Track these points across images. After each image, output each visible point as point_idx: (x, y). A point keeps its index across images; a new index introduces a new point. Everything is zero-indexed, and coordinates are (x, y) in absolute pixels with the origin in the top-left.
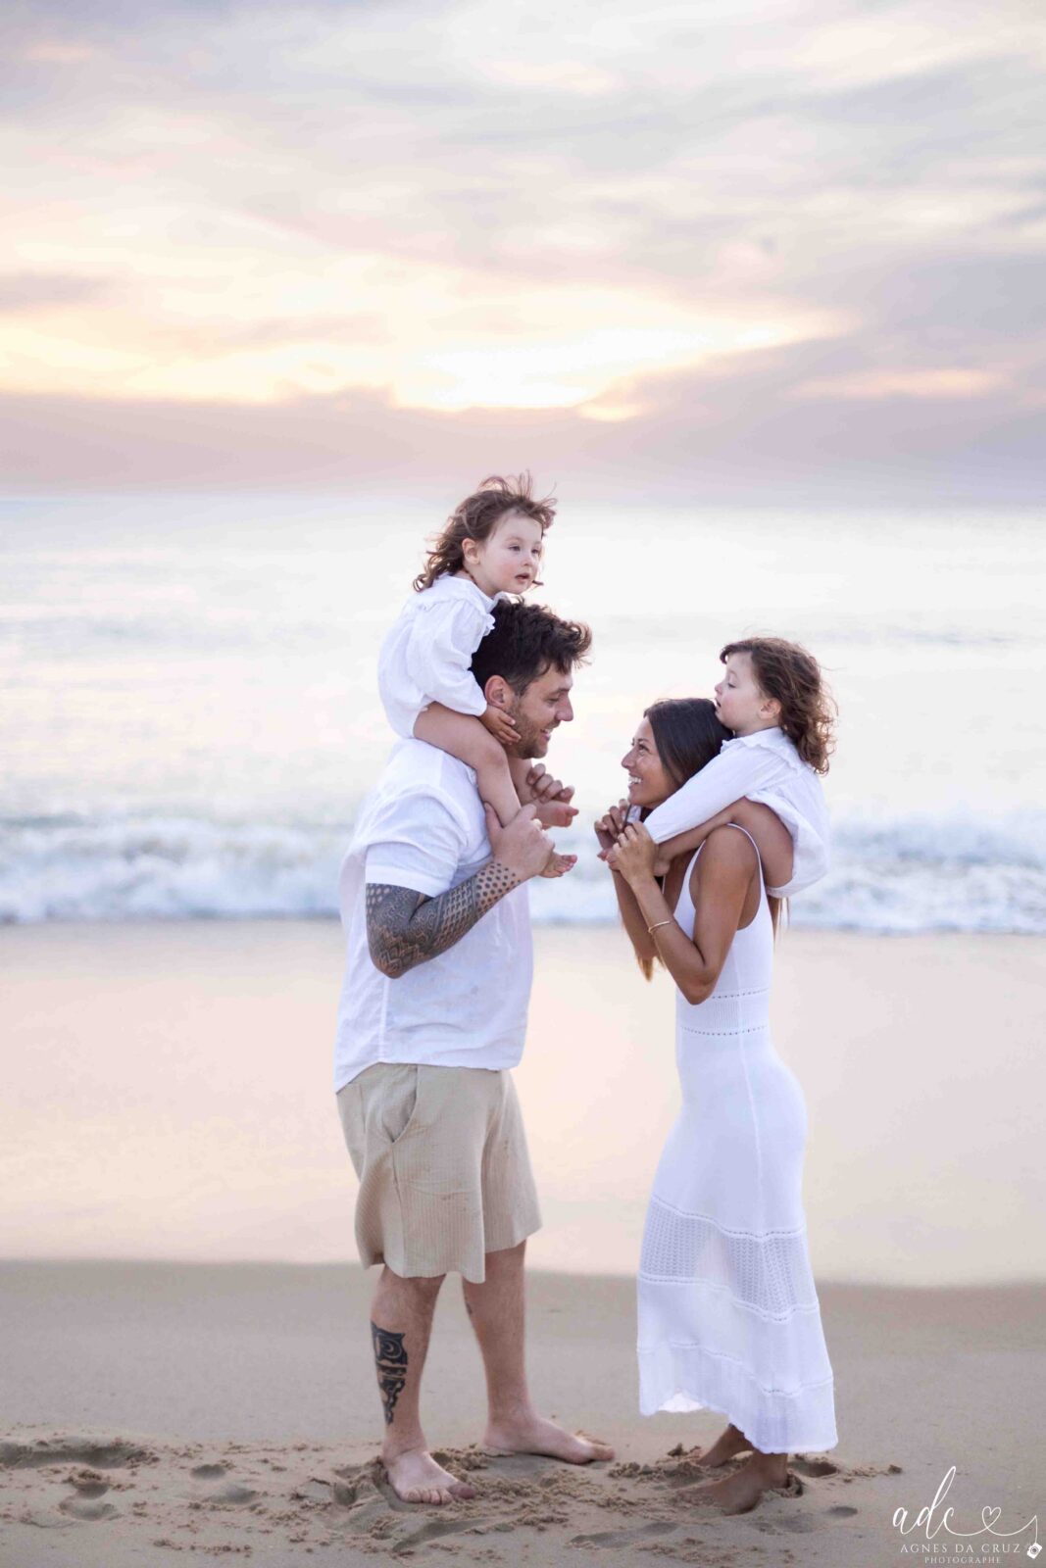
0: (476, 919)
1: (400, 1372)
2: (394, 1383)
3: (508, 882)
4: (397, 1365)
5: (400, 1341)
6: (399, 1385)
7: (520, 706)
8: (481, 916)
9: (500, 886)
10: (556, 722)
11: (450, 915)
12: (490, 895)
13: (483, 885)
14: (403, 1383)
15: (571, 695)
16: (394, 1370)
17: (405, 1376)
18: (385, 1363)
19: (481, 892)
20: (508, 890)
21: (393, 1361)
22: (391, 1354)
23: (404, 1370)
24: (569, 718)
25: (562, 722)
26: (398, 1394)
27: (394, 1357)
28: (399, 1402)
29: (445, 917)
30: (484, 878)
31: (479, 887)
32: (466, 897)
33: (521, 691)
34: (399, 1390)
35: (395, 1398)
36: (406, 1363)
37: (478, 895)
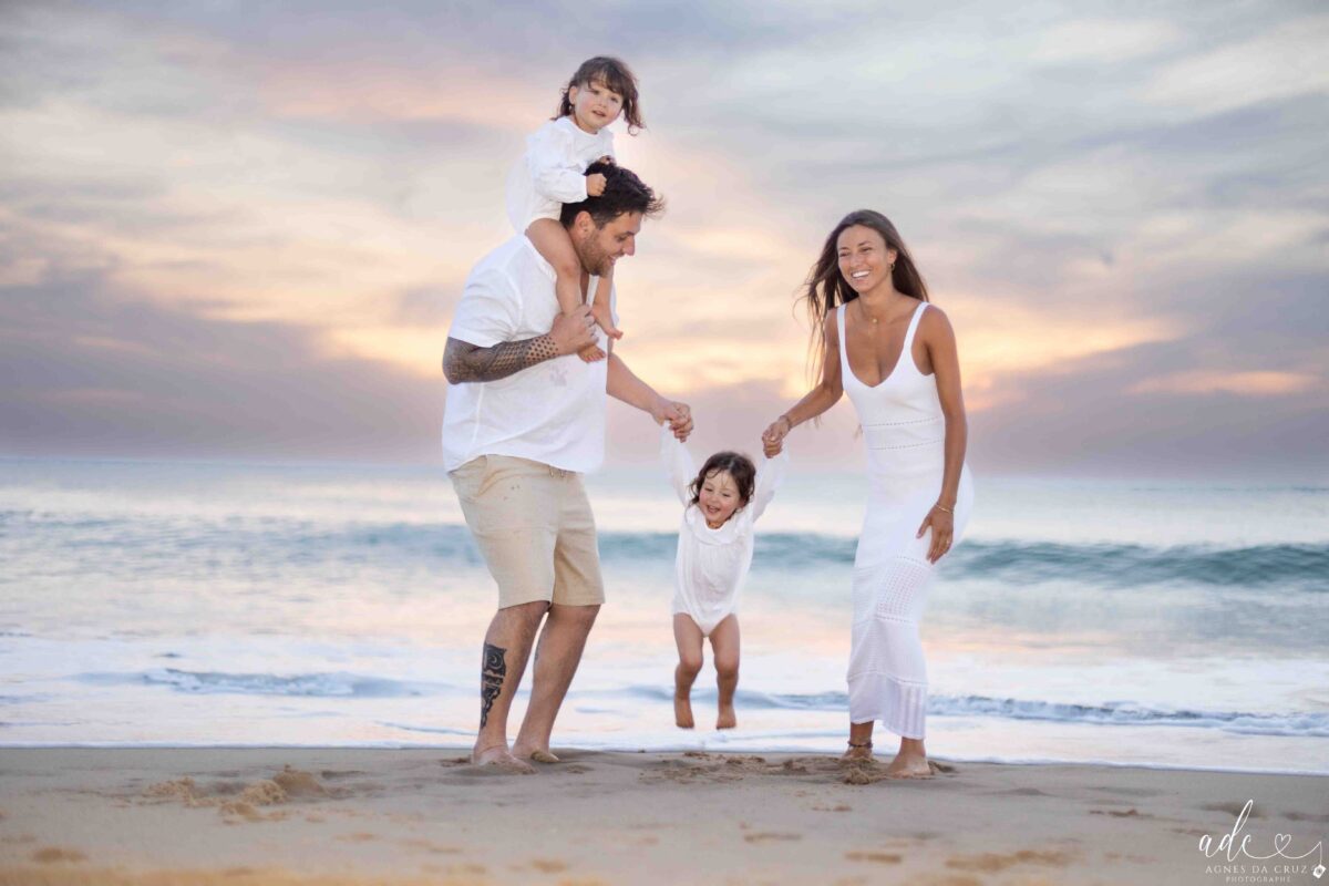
0: (521, 369)
1: (498, 681)
2: (491, 691)
3: (551, 352)
4: (498, 676)
5: (502, 655)
6: (495, 693)
7: (598, 236)
8: (525, 367)
9: (545, 353)
10: (621, 253)
11: (503, 358)
12: (535, 356)
13: (533, 348)
14: (499, 692)
15: (637, 238)
16: (494, 679)
17: (501, 686)
18: (490, 673)
19: (530, 352)
20: (549, 358)
21: (495, 672)
22: (495, 665)
23: (501, 680)
24: (632, 253)
25: (626, 255)
26: (494, 701)
27: (496, 668)
28: (493, 707)
29: (498, 358)
30: (536, 343)
31: (530, 348)
32: (518, 351)
33: (601, 226)
34: (495, 697)
35: (491, 704)
36: (504, 675)
37: (527, 353)
